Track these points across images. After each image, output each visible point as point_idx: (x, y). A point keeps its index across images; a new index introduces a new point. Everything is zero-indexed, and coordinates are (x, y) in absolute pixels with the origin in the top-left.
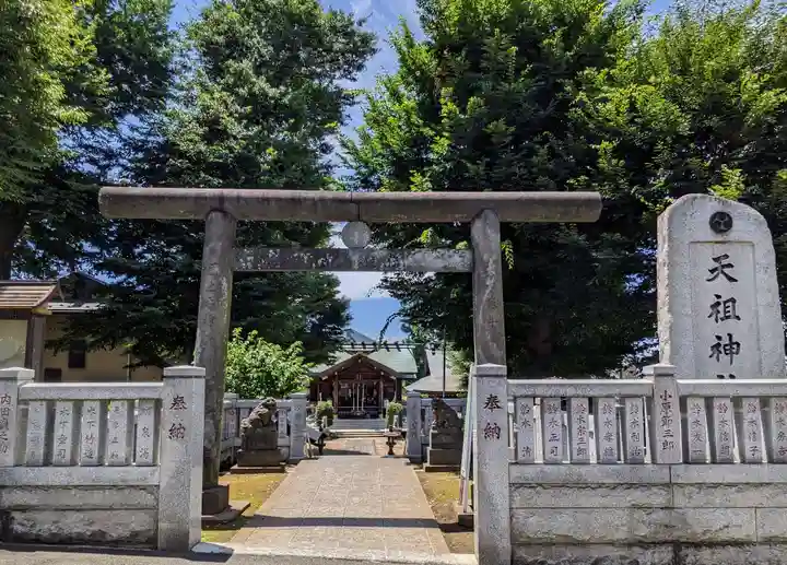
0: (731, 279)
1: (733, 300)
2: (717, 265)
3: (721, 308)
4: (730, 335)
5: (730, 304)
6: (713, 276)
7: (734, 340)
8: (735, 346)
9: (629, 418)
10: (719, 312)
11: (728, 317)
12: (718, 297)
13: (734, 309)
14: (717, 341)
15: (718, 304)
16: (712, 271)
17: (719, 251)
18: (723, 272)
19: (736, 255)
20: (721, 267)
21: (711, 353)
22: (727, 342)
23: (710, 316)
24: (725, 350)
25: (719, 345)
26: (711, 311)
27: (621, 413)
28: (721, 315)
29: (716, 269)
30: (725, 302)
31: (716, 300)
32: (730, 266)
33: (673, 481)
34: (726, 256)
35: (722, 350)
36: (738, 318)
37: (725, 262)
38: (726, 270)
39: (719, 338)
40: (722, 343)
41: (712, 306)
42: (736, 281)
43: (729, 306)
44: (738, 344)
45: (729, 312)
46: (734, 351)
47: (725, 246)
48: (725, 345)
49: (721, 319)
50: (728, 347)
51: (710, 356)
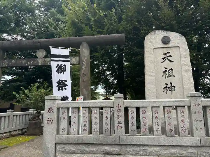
0: (171, 61)
1: (172, 69)
2: (165, 56)
3: (167, 73)
4: (171, 83)
5: (171, 71)
6: (163, 60)
7: (173, 85)
8: (173, 87)
9: (105, 116)
10: (166, 74)
11: (170, 76)
12: (166, 68)
13: (172, 73)
14: (166, 86)
15: (166, 71)
16: (163, 59)
17: (165, 51)
18: (168, 59)
19: (172, 52)
20: (167, 57)
21: (163, 90)
23: (163, 76)
24: (169, 89)
26: (163, 74)
27: (101, 114)
28: (167, 75)
29: (165, 58)
30: (169, 70)
31: (165, 70)
32: (170, 56)
33: (121, 143)
34: (169, 53)
35: (168, 89)
36: (174, 76)
37: (168, 55)
38: (169, 58)
39: (167, 84)
40: (168, 86)
41: (163, 72)
42: (173, 62)
43: (170, 72)
44: (175, 87)
45: (170, 74)
46: (173, 89)
47: (168, 49)
48: (169, 87)
49: (167, 77)
50: (170, 88)
51: (163, 92)
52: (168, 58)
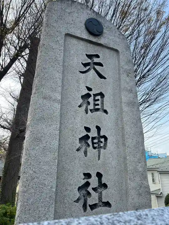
0: (101, 76)
1: (102, 95)
2: (89, 61)
3: (91, 100)
4: (98, 128)
5: (99, 97)
6: (85, 69)
7: (102, 134)
8: (103, 140)
10: (89, 103)
11: (98, 110)
12: (89, 89)
13: (102, 103)
14: (85, 133)
15: (88, 96)
16: (85, 65)
17: (92, 50)
18: (95, 69)
19: (105, 56)
20: (92, 64)
21: (79, 145)
22: (96, 135)
23: (80, 106)
24: (93, 143)
25: (87, 137)
26: (81, 101)
28: (91, 107)
29: (88, 64)
30: (95, 95)
31: (87, 91)
32: (100, 64)
34: (97, 56)
35: (90, 144)
36: (106, 112)
37: (96, 60)
38: (98, 68)
39: (88, 129)
40: (91, 135)
41: (83, 97)
42: (105, 78)
43: (98, 100)
44: (105, 138)
45: (98, 105)
46: (102, 145)
47: (97, 48)
48: (93, 138)
49: (91, 110)
50: (96, 141)
51: (78, 150)
52: (96, 67)
